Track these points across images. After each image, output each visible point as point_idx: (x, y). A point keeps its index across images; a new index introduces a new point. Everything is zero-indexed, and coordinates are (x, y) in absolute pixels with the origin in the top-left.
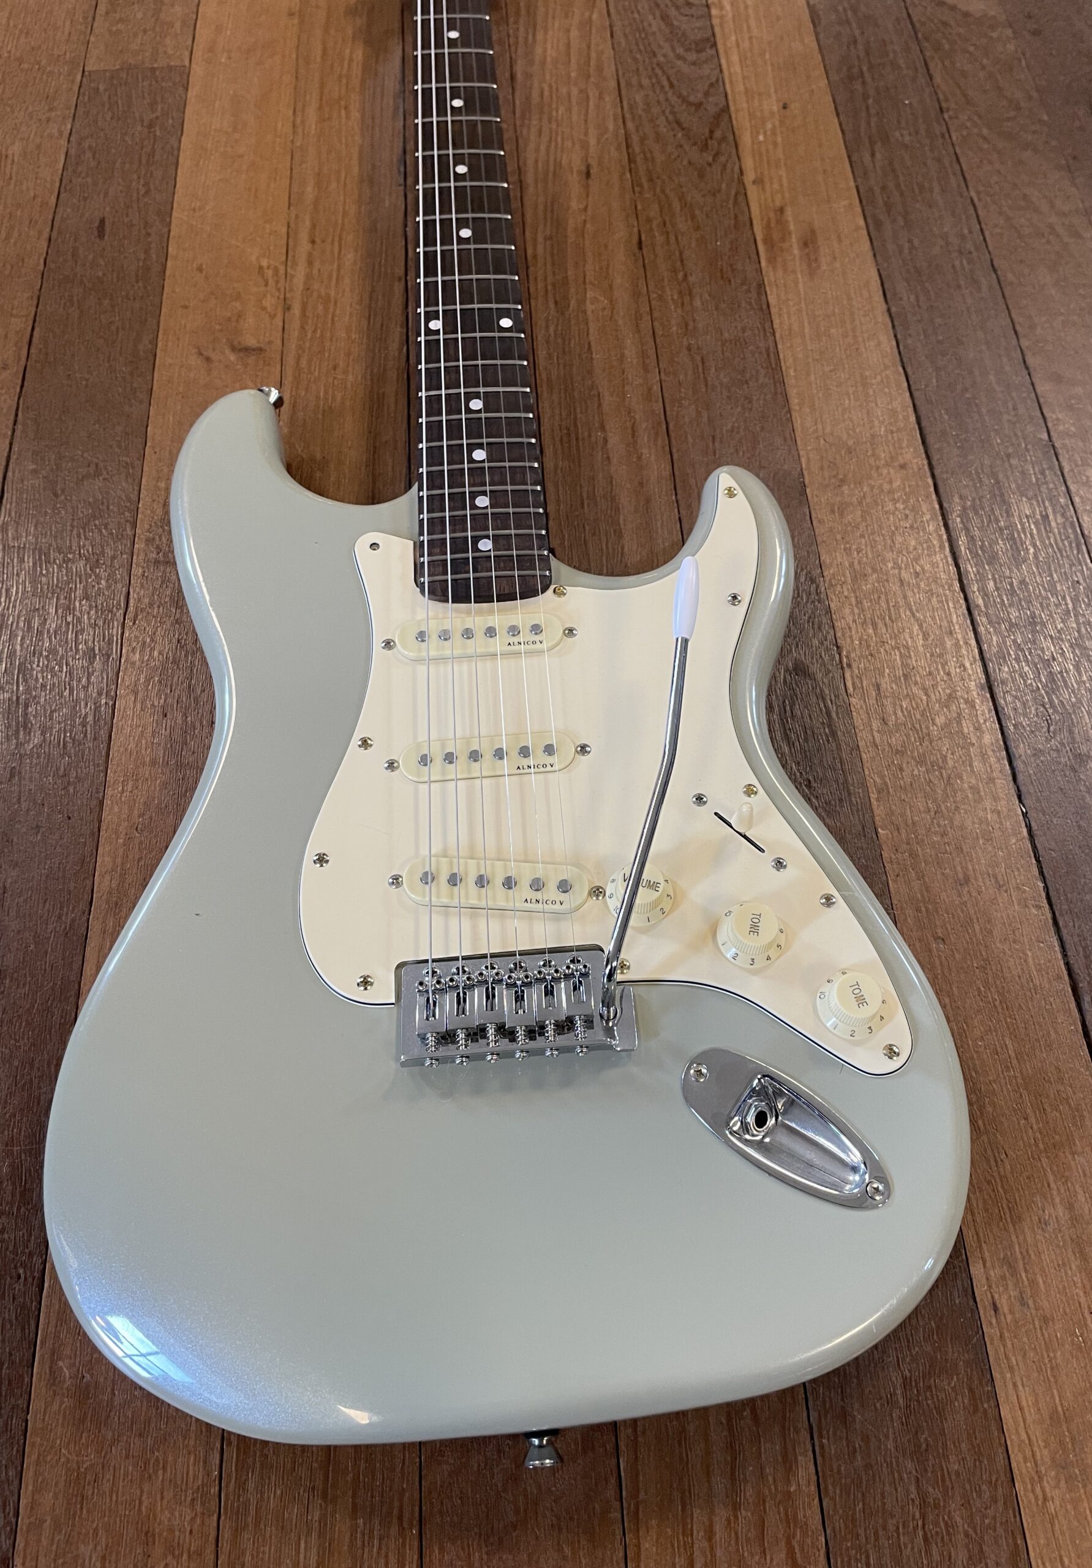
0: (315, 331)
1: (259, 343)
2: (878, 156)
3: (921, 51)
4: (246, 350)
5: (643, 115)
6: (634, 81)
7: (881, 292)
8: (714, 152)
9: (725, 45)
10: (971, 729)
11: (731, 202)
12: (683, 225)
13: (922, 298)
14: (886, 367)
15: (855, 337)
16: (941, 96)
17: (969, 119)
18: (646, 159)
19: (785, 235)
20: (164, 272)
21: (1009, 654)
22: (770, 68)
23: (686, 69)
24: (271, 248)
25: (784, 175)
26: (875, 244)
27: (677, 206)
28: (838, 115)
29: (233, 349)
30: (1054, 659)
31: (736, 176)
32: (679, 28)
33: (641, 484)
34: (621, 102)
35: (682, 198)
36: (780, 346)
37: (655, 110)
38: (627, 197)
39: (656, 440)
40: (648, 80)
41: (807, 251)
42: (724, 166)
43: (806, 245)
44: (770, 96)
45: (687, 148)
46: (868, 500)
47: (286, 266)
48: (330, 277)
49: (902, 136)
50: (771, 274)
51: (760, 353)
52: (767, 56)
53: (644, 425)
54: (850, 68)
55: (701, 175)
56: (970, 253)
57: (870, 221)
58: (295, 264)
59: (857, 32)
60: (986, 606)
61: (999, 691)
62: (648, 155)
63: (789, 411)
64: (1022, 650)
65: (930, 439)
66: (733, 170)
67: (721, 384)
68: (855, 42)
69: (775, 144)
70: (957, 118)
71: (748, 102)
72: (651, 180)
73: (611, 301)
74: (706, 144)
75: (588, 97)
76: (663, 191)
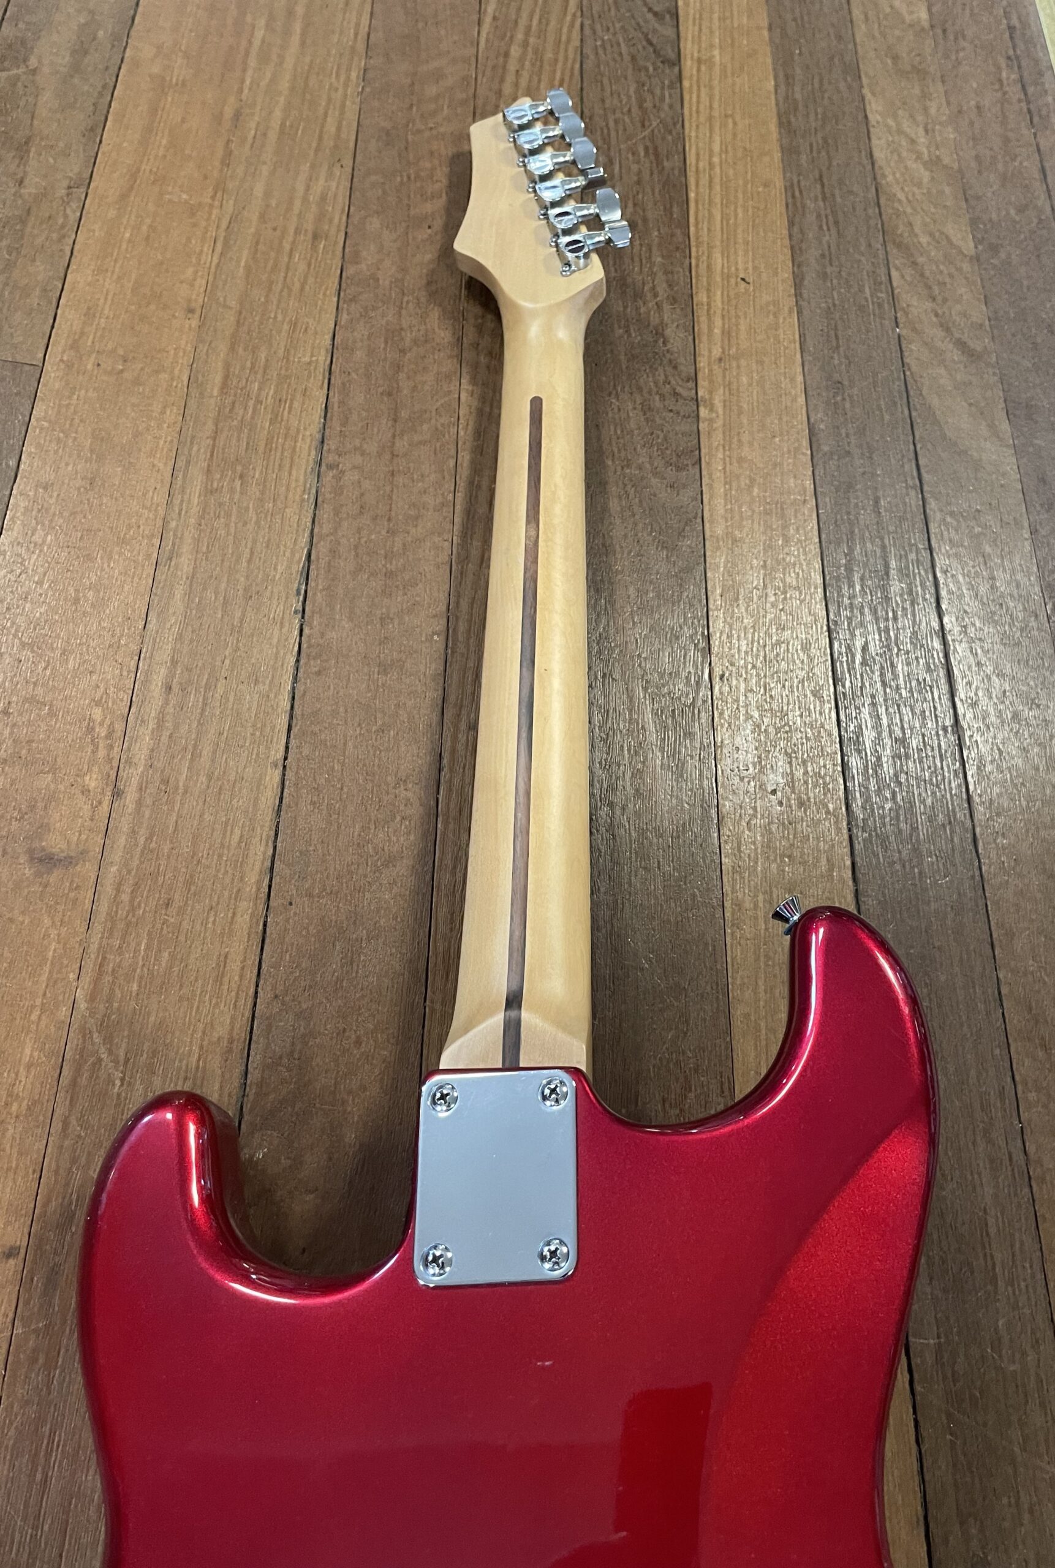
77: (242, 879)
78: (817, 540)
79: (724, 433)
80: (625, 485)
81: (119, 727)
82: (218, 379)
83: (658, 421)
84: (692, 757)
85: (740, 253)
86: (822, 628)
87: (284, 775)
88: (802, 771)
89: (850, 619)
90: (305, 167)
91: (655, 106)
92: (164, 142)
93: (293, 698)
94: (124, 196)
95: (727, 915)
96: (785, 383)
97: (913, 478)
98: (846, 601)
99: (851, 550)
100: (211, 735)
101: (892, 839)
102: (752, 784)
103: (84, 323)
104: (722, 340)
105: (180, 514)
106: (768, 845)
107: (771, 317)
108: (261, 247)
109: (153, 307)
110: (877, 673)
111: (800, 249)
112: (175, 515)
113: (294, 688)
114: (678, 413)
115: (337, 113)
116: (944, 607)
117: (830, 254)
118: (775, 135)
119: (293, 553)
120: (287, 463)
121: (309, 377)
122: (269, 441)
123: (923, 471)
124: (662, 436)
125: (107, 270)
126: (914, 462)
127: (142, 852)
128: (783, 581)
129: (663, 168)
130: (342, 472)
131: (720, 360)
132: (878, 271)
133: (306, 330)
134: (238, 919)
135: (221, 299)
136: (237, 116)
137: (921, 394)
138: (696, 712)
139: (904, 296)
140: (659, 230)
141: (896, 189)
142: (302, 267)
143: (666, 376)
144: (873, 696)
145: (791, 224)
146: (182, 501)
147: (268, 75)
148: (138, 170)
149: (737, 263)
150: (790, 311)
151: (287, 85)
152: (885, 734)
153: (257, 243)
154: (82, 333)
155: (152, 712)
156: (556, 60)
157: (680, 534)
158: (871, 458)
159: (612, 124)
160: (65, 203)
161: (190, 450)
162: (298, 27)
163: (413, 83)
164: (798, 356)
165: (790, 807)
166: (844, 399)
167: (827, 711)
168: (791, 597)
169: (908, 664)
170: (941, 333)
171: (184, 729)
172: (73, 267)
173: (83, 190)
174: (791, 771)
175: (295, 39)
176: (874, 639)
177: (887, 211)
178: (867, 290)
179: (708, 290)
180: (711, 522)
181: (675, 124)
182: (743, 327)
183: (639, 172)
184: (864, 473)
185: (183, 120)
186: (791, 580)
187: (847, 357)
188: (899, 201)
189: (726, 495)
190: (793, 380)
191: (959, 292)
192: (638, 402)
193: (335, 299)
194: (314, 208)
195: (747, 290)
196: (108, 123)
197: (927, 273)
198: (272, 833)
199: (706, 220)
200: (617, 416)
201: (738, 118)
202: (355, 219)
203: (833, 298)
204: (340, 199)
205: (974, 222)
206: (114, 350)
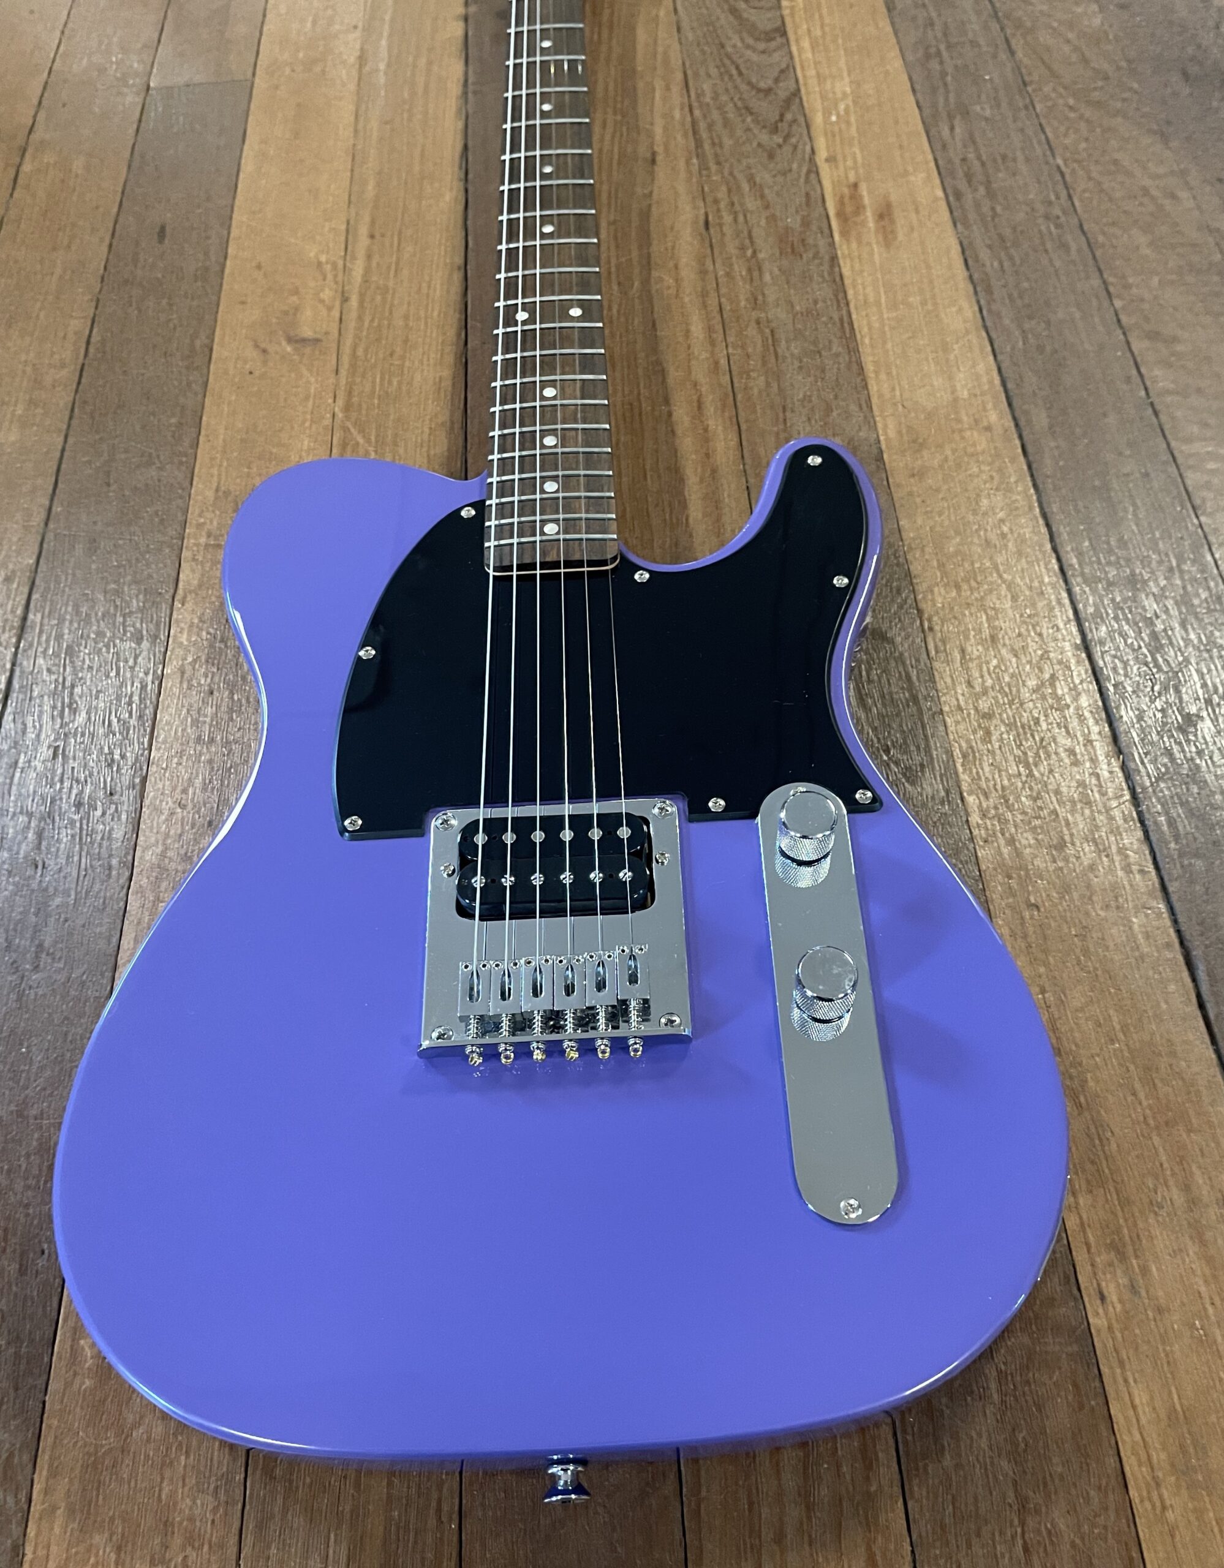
0: (372, 321)
1: (315, 332)
2: (958, 130)
3: (1002, 29)
4: (304, 341)
5: (711, 102)
6: (702, 72)
7: (962, 261)
8: (784, 134)
9: (796, 33)
10: (1066, 690)
11: (802, 180)
12: (751, 204)
13: (1006, 264)
14: (967, 332)
15: (935, 304)
16: (1024, 71)
17: (1054, 90)
18: (714, 144)
19: (859, 208)
20: (223, 271)
21: (1107, 614)
22: (842, 52)
23: (755, 57)
24: (331, 245)
25: (858, 151)
26: (955, 214)
27: (746, 187)
28: (914, 91)
29: (290, 340)
30: (1157, 617)
31: (807, 157)
32: (747, 20)
33: (707, 455)
34: (688, 91)
35: (751, 179)
36: (854, 316)
37: (724, 98)
38: (694, 180)
39: (723, 411)
40: (716, 70)
41: (883, 223)
42: (795, 147)
43: (881, 217)
44: (842, 79)
45: (756, 131)
46: (951, 463)
47: (345, 260)
48: (389, 268)
49: (982, 109)
50: (845, 247)
51: (834, 324)
52: (840, 41)
53: (711, 397)
54: (927, 48)
55: (771, 156)
56: (1058, 217)
57: (949, 191)
58: (354, 258)
59: (934, 14)
60: (1080, 565)
61: (1097, 651)
62: (716, 141)
63: (864, 380)
64: (1122, 609)
65: (1016, 402)
66: (804, 151)
67: (792, 355)
68: (932, 24)
69: (848, 123)
70: (1040, 90)
71: (819, 84)
72: (718, 163)
73: (677, 280)
74: (777, 128)
75: (654, 90)
76: (731, 174)
79: (805, 12)
83: (745, 15)
105: (364, 139)
112: (361, 140)
114: (762, 8)
119: (452, 148)
122: (426, 87)
133: (444, 20)
135: (378, 17)
146: (365, 131)
189: (812, 49)
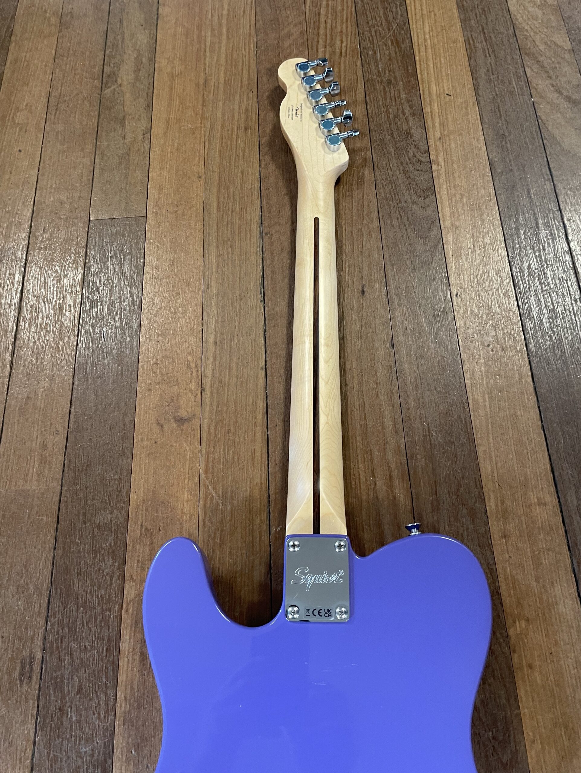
0: (218, 407)
1: (188, 414)
4: (182, 420)
29: (175, 419)
51: (461, 420)
58: (206, 358)
71: (453, 234)
77: (256, 418)
78: (499, 218)
80: (399, 212)
81: (199, 362)
82: (215, 205)
84: (446, 335)
85: (445, 81)
86: (505, 261)
87: (266, 372)
88: (502, 333)
89: (520, 254)
90: (237, 97)
91: (394, 18)
92: (177, 103)
93: (265, 339)
94: (165, 133)
95: (471, 407)
96: (474, 142)
97: (547, 175)
98: (517, 246)
99: (517, 219)
100: (235, 359)
101: (552, 359)
102: (477, 343)
103: (159, 194)
104: (440, 129)
105: (209, 268)
106: (487, 372)
107: (464, 109)
108: (224, 140)
109: (184, 179)
110: (537, 279)
111: (476, 71)
112: (207, 269)
113: (265, 335)
114: (422, 171)
115: (247, 67)
116: (570, 238)
117: (492, 69)
118: (456, 14)
119: (256, 276)
120: (248, 236)
121: (252, 195)
122: (240, 228)
123: (552, 170)
124: (415, 183)
125: (164, 168)
126: (547, 167)
127: (216, 412)
128: (483, 242)
129: (401, 48)
130: (272, 235)
131: (440, 139)
132: (518, 71)
133: (248, 174)
134: (257, 434)
135: (211, 169)
136: (205, 81)
137: (548, 130)
138: (446, 313)
139: (534, 80)
140: (402, 81)
141: (524, 25)
142: (242, 145)
143: (414, 154)
144: (535, 291)
145: (470, 58)
146: (209, 262)
147: (215, 57)
148: (169, 119)
149: (443, 87)
150: (473, 105)
151: (224, 60)
152: (544, 308)
153: (222, 139)
154: (159, 198)
155: (211, 354)
156: (343, 9)
157: (429, 229)
158: (524, 170)
159: (373, 33)
160: (143, 142)
161: (209, 239)
162: (224, 31)
163: (279, 42)
164: (480, 126)
165: (497, 351)
166: (506, 143)
167: (512, 302)
168: (488, 249)
169: (553, 271)
170: (556, 95)
171: (224, 359)
172: (151, 169)
173: (149, 134)
174: (496, 334)
175: (224, 37)
176: (533, 262)
177: (521, 37)
178: (514, 83)
179: (430, 105)
180: (444, 221)
181: (405, 25)
182: (450, 119)
183: (390, 53)
184: (520, 179)
185: (183, 90)
186: (487, 240)
187: (506, 121)
188: (527, 30)
189: (449, 205)
190: (478, 140)
191: (564, 71)
192: (401, 170)
193: (258, 156)
194: (243, 116)
195: (450, 100)
196: (154, 101)
197: (546, 64)
198: (265, 397)
199: (426, 69)
200: (392, 179)
201: (436, 10)
202: (262, 116)
203: (495, 91)
204: (254, 108)
205: (568, 32)
206: (172, 203)
